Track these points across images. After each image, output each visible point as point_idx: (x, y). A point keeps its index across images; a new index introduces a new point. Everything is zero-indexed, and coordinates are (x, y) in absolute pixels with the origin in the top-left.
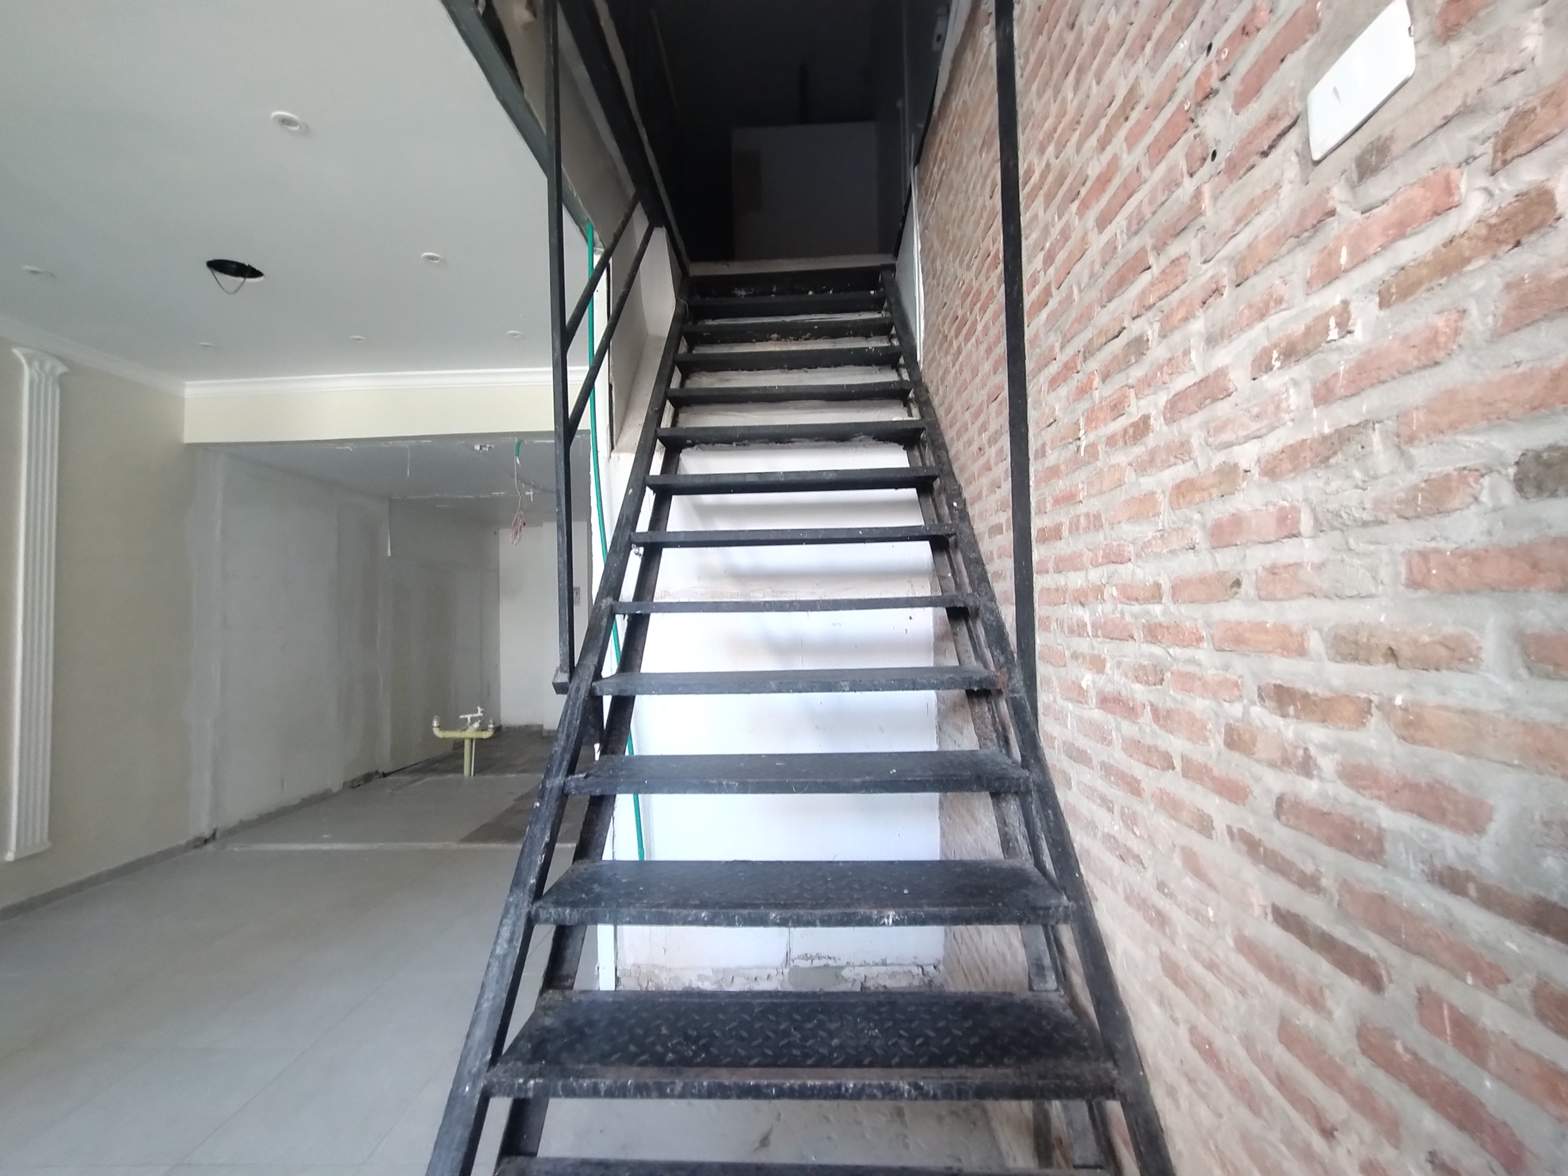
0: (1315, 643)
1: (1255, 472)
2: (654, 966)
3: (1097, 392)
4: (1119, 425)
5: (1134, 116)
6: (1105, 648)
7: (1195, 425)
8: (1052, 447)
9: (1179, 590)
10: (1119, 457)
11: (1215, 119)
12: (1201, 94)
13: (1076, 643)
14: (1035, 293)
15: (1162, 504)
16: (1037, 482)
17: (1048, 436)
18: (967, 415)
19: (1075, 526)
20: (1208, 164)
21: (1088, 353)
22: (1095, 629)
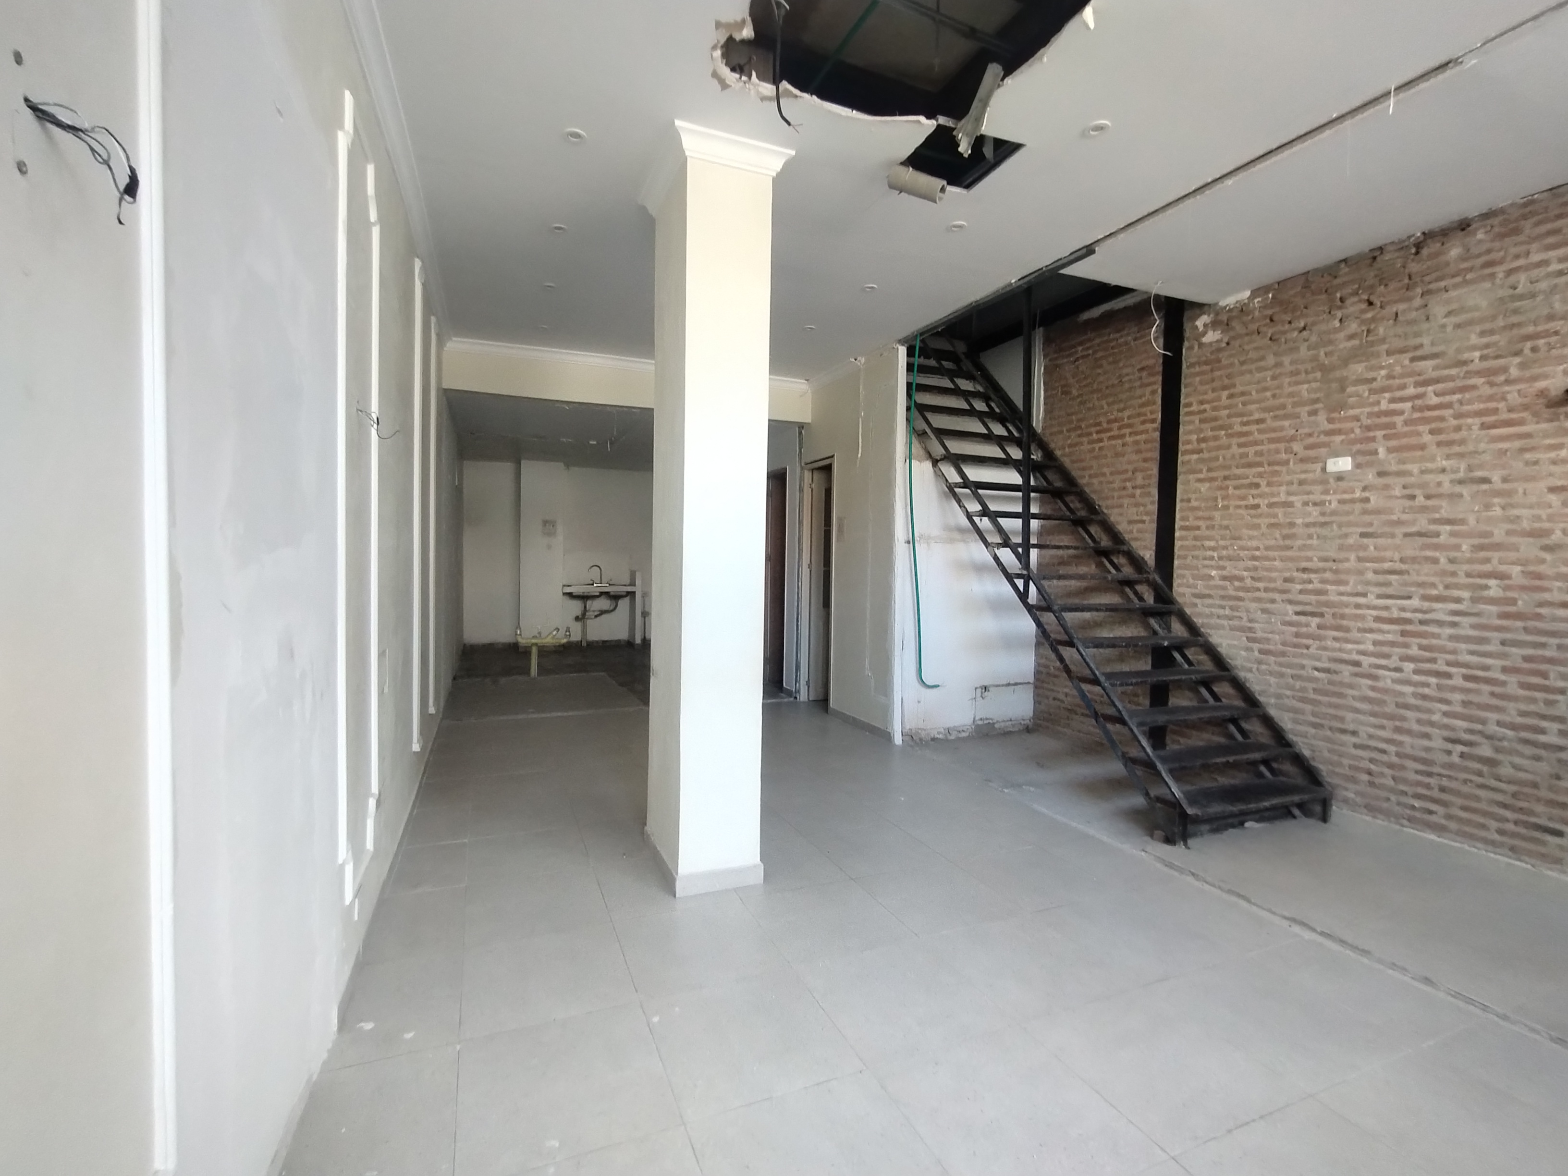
0: (1315, 559)
1: (1301, 525)
2: (919, 729)
3: (1231, 491)
4: (1243, 503)
5: (1262, 426)
6: (1227, 563)
7: (1280, 511)
8: (1196, 500)
9: (1267, 548)
10: (1242, 511)
11: (1296, 447)
12: (1293, 439)
13: (1206, 562)
14: (1189, 447)
15: (1263, 527)
16: (1182, 510)
17: (1193, 496)
18: (1105, 470)
19: (1210, 527)
20: (1293, 455)
21: (1226, 478)
22: (1221, 558)
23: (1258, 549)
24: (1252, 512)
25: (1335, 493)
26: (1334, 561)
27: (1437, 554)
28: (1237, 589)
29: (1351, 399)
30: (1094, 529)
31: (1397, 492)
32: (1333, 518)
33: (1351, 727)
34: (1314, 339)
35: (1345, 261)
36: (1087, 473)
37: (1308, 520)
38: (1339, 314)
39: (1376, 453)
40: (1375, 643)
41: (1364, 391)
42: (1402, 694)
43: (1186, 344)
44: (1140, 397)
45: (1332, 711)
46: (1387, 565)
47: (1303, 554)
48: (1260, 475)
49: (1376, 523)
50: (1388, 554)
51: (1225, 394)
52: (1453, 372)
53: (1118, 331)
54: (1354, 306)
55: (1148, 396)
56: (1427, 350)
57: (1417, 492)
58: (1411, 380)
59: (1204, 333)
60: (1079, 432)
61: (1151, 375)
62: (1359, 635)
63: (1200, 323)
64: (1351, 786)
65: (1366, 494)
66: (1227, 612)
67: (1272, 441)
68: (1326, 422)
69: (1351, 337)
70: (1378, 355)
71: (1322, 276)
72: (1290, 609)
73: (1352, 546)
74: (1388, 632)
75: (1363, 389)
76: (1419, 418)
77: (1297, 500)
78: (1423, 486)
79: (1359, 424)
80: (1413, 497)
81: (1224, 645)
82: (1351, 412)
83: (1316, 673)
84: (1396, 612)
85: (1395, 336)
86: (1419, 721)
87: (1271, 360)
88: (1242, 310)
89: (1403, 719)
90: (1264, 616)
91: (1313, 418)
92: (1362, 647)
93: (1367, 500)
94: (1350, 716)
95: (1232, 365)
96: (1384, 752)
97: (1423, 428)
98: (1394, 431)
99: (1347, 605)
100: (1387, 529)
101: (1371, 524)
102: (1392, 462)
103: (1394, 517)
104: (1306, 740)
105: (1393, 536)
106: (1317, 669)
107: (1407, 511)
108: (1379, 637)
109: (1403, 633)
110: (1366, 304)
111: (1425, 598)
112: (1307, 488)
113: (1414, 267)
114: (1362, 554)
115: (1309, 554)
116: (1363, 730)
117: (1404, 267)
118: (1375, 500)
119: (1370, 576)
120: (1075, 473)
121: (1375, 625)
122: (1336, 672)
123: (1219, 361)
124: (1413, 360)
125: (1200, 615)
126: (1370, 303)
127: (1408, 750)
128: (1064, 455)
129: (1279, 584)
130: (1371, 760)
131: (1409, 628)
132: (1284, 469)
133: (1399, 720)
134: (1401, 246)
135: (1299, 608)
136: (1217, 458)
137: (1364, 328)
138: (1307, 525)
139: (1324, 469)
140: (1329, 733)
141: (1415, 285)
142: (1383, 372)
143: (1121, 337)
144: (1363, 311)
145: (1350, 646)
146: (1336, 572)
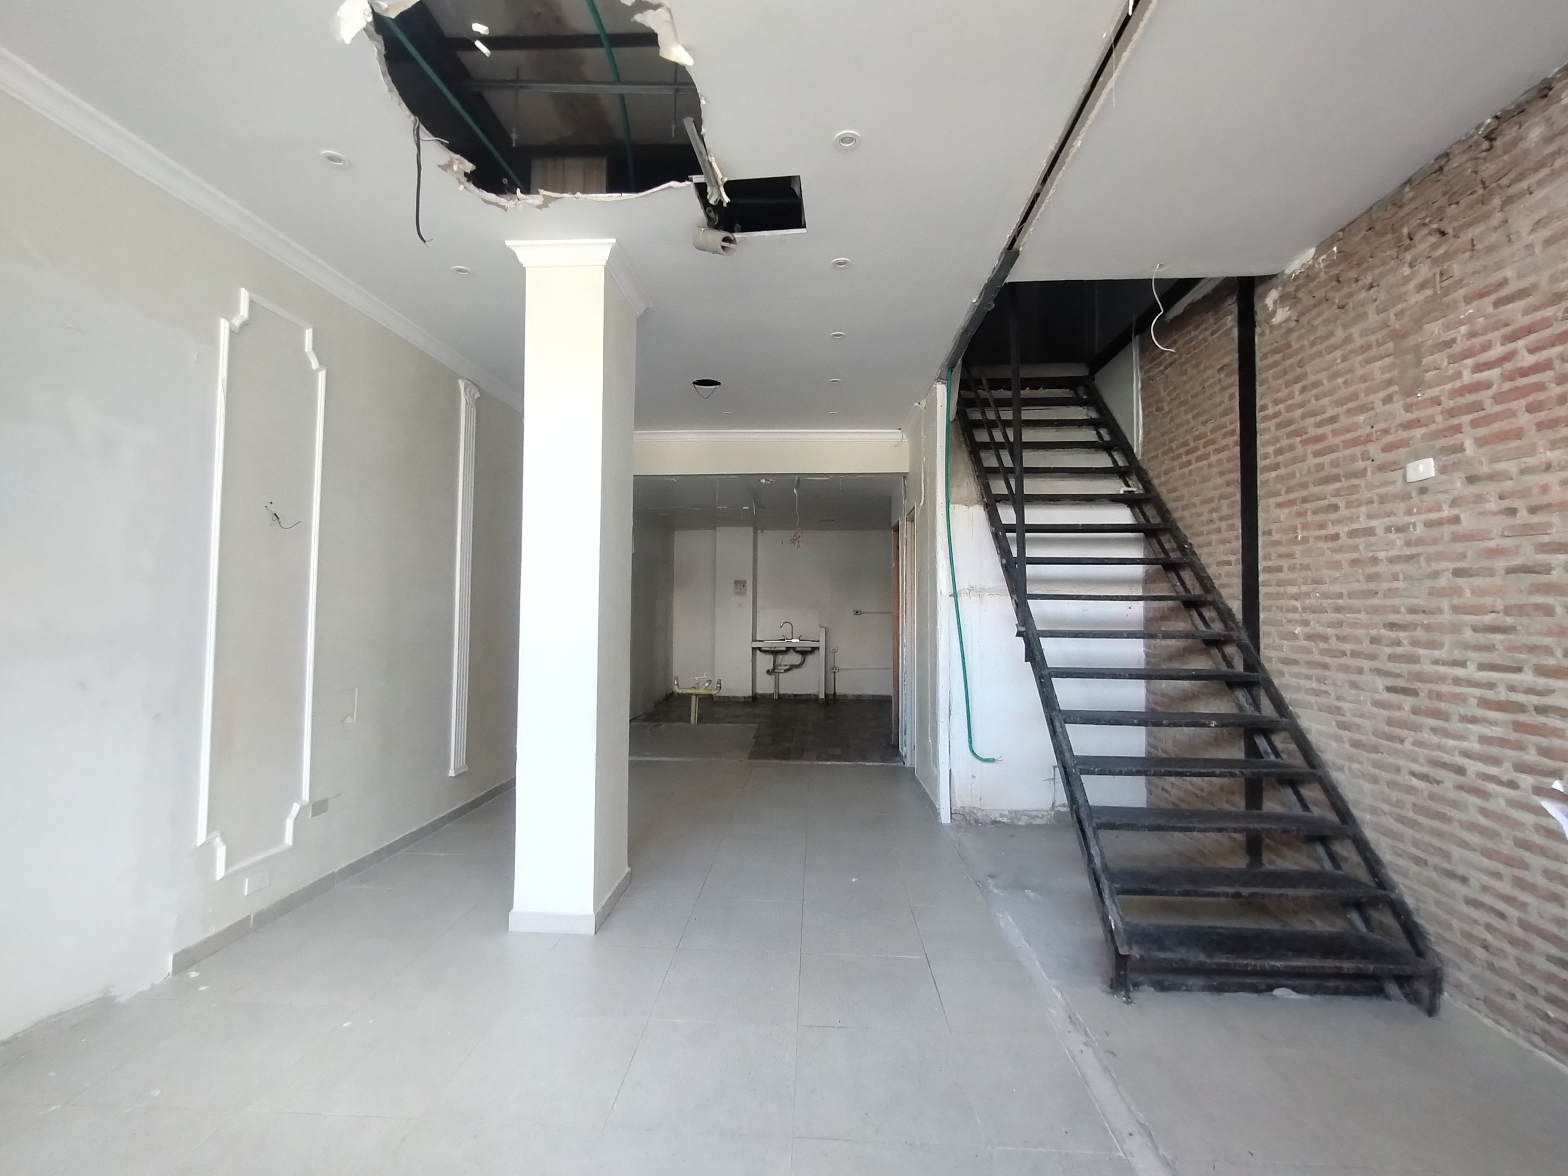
0: (1403, 610)
1: (1385, 560)
2: (974, 808)
3: (1310, 518)
4: (1323, 532)
5: (1336, 426)
6: (1310, 617)
7: (1360, 541)
8: (1277, 532)
9: (1351, 595)
10: (1323, 545)
11: (1373, 449)
12: (1369, 440)
13: (1290, 616)
14: (1267, 462)
15: (1345, 565)
16: (1265, 546)
17: (1274, 527)
18: (1195, 500)
19: (1292, 568)
20: (1370, 461)
21: (1304, 500)
22: (1304, 609)
23: (1340, 596)
24: (1332, 544)
25: (1419, 513)
26: (1424, 612)
27: (1549, 600)
28: (1323, 652)
29: (1429, 374)
30: (1187, 575)
31: (1493, 505)
32: (1419, 550)
33: (1461, 870)
34: (1382, 297)
35: (1409, 182)
36: (1178, 504)
37: (1393, 553)
38: (1408, 257)
39: (1461, 449)
40: (1484, 740)
41: (1442, 360)
42: (1521, 825)
43: (1258, 330)
44: (1220, 404)
45: (1436, 842)
46: (1488, 619)
47: (1388, 602)
48: (1337, 494)
49: (1470, 553)
50: (1488, 601)
51: (1298, 387)
52: (1549, 312)
53: (1197, 328)
54: (1424, 243)
55: (1226, 402)
56: (1513, 287)
57: (1518, 503)
58: (1498, 334)
59: (1274, 312)
60: (1171, 455)
61: (1228, 375)
62: (1460, 726)
63: (1269, 301)
64: (1465, 964)
65: (1456, 511)
66: (1314, 684)
67: (1348, 444)
68: (1403, 412)
69: (1422, 286)
70: (1452, 306)
71: (1386, 210)
72: (1380, 683)
73: (1444, 589)
74: (1495, 723)
75: (1441, 358)
76: (1511, 390)
77: (1378, 524)
78: (1524, 494)
79: (1440, 408)
80: (1512, 512)
81: (1313, 731)
82: (1431, 393)
83: (1414, 779)
84: (1504, 693)
85: (1474, 273)
86: (1547, 873)
87: (1340, 335)
88: (1308, 275)
89: (1525, 866)
90: (1352, 692)
91: (1388, 407)
92: (1465, 745)
93: (1456, 520)
94: (1457, 852)
95: (1302, 348)
96: (1502, 916)
97: (1519, 405)
98: (1482, 413)
99: (1442, 679)
100: (1485, 563)
101: (1463, 556)
102: (1484, 460)
103: (1492, 544)
104: (1408, 882)
105: (1491, 573)
106: (1413, 774)
107: (1506, 534)
108: (1487, 731)
109: (1518, 727)
110: (1438, 235)
111: (1542, 671)
112: (1388, 507)
113: (1488, 169)
114: (1456, 601)
115: (1396, 602)
116: (1478, 878)
117: (1476, 172)
118: (1468, 521)
119: (1468, 635)
120: (1170, 506)
121: (1480, 712)
122: (1438, 782)
123: (1288, 346)
124: (1497, 304)
125: (1287, 687)
126: (1443, 233)
127: (1534, 919)
128: (1161, 485)
129: (1365, 646)
130: (1489, 927)
131: (1522, 718)
132: (1361, 482)
133: (1519, 868)
134: (1468, 144)
135: (1390, 682)
136: (1293, 475)
137: (1437, 270)
138: (1391, 560)
139: (1405, 477)
140: (1434, 876)
141: (1492, 194)
142: (1463, 329)
143: (1200, 333)
144: (1434, 247)
145: (1451, 743)
146: (1428, 628)
